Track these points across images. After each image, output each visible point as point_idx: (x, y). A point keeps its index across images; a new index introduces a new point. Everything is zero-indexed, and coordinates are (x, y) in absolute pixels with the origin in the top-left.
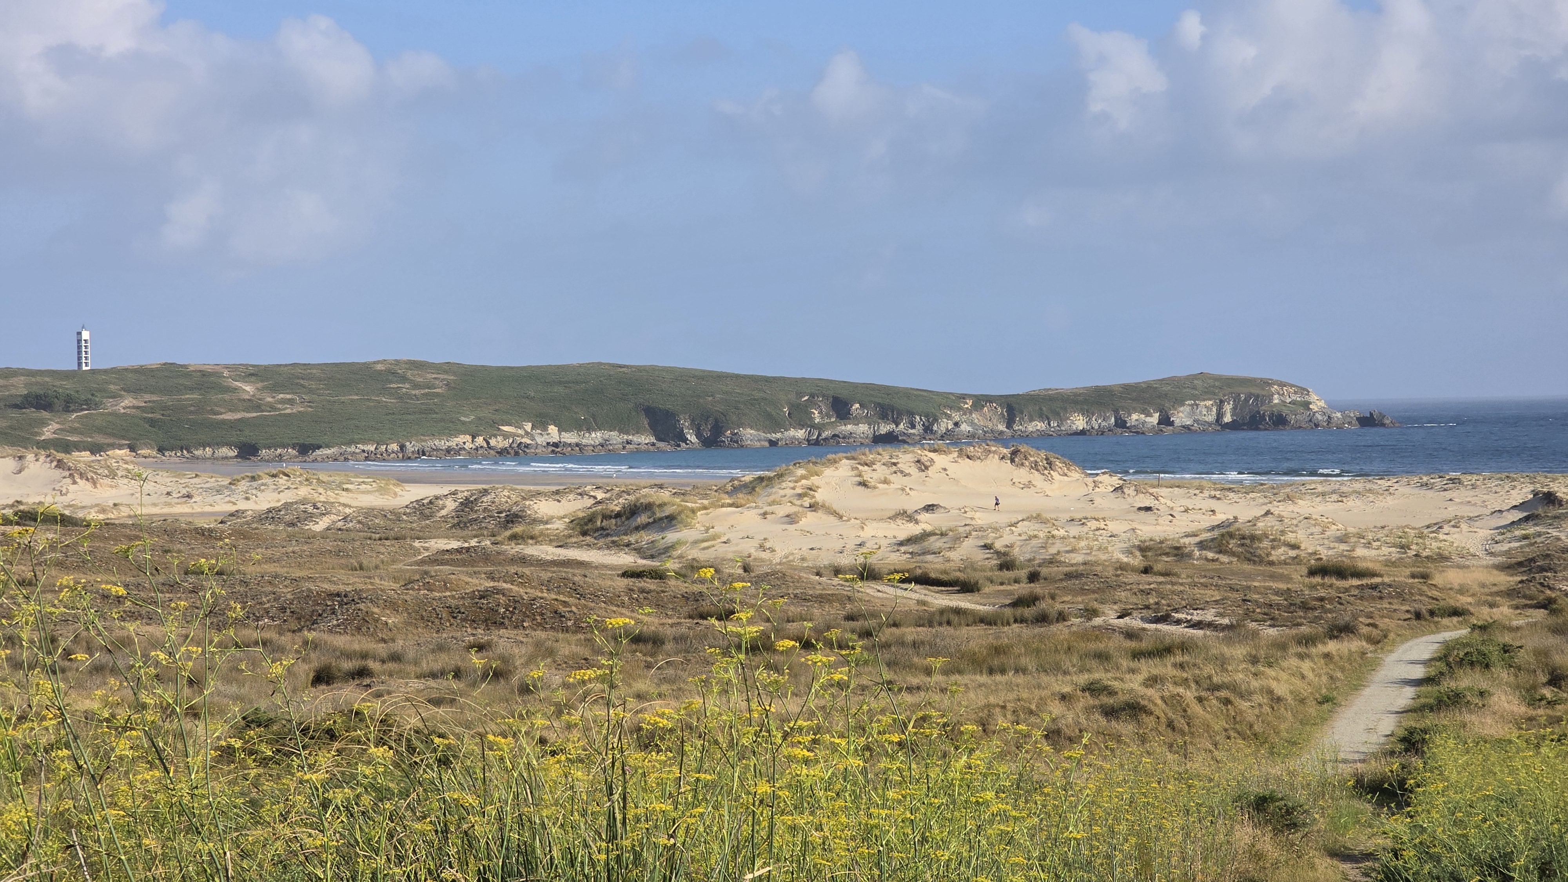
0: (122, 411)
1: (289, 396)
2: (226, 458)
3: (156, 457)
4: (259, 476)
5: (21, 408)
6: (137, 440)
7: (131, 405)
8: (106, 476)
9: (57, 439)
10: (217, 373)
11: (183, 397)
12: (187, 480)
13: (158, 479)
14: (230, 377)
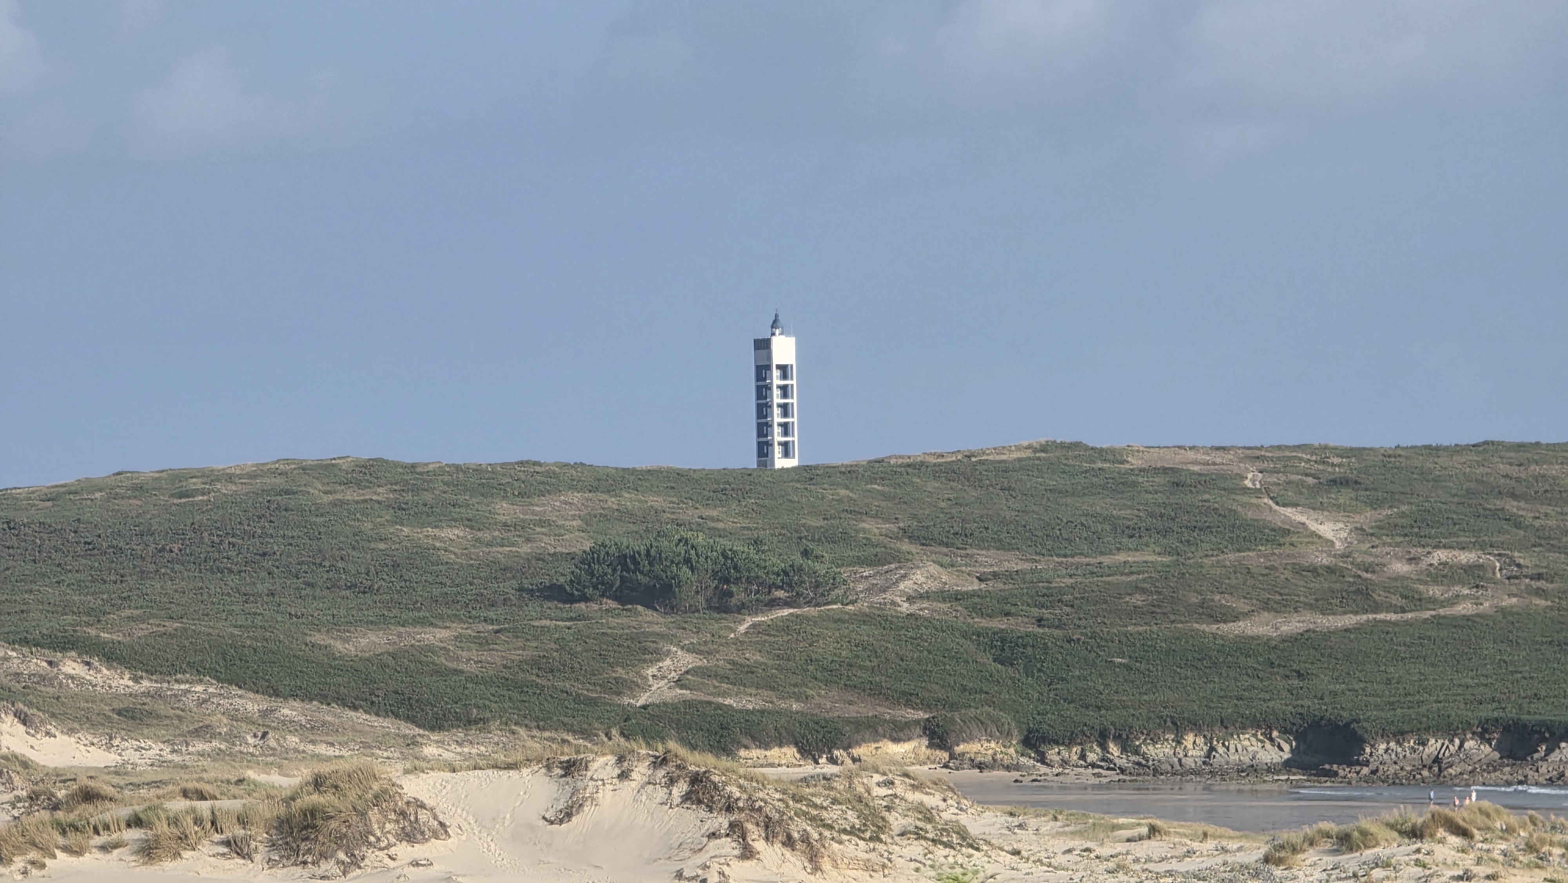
0: (905, 607)
1: (1465, 557)
2: (1253, 769)
3: (1017, 767)
4: (1364, 833)
5: (571, 599)
6: (954, 706)
7: (933, 586)
8: (852, 832)
9: (688, 704)
10: (1223, 477)
11: (1106, 560)
12: (1121, 848)
13: (1025, 840)
14: (1266, 490)
